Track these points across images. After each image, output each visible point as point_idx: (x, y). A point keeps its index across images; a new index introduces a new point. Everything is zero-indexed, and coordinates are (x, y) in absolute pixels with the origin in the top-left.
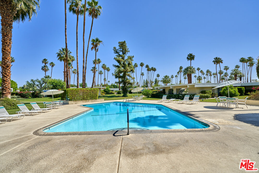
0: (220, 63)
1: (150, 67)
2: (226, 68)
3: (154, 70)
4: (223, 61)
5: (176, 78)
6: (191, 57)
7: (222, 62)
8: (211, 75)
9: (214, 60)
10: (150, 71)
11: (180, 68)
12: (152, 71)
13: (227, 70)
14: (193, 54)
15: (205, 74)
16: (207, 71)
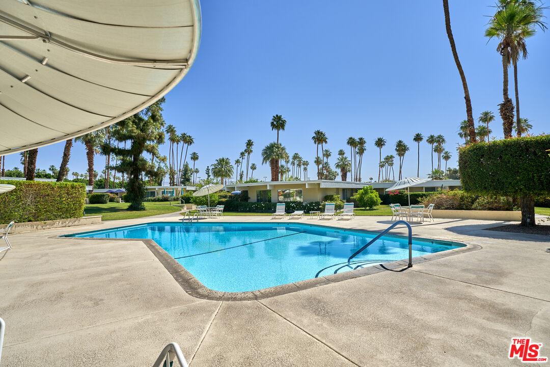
0: (324, 143)
1: (179, 133)
2: (327, 154)
3: (188, 140)
4: (327, 140)
5: (238, 166)
6: (278, 123)
7: (326, 142)
8: (299, 165)
9: (315, 135)
10: (178, 144)
11: (248, 145)
12: (182, 142)
13: (327, 158)
14: (283, 118)
15: (290, 162)
16: (294, 156)
